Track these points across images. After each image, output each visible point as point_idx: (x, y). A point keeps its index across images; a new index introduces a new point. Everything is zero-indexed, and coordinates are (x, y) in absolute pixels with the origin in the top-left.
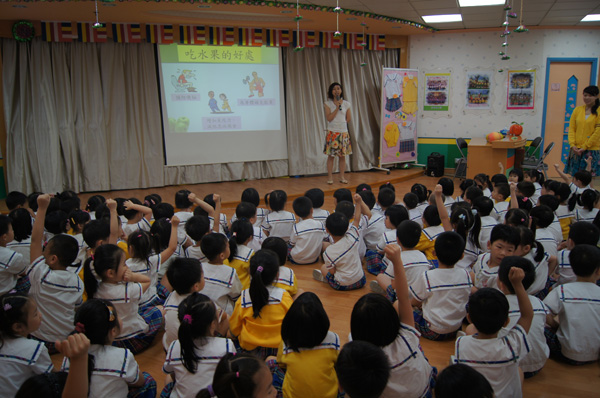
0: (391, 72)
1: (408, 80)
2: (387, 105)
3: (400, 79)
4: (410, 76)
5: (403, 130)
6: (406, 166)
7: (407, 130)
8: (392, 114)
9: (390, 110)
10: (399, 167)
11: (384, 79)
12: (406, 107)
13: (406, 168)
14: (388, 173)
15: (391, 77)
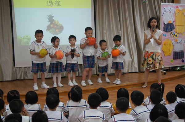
0: (167, 6)
1: (179, 11)
2: (164, 28)
3: (173, 10)
4: (181, 9)
5: (176, 45)
6: (178, 68)
7: (179, 44)
8: (168, 34)
9: (166, 31)
10: (173, 69)
11: (162, 10)
12: (177, 29)
13: (178, 70)
14: (165, 74)
15: (167, 9)
